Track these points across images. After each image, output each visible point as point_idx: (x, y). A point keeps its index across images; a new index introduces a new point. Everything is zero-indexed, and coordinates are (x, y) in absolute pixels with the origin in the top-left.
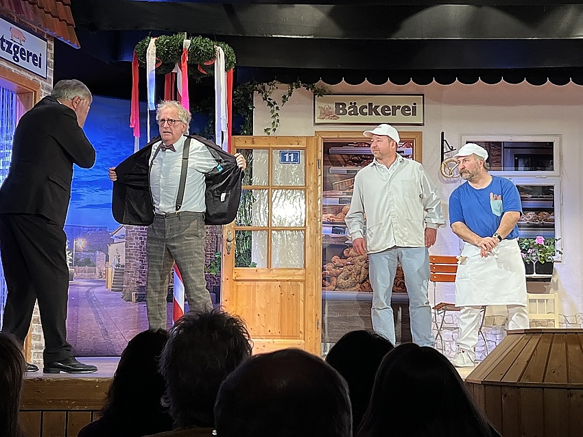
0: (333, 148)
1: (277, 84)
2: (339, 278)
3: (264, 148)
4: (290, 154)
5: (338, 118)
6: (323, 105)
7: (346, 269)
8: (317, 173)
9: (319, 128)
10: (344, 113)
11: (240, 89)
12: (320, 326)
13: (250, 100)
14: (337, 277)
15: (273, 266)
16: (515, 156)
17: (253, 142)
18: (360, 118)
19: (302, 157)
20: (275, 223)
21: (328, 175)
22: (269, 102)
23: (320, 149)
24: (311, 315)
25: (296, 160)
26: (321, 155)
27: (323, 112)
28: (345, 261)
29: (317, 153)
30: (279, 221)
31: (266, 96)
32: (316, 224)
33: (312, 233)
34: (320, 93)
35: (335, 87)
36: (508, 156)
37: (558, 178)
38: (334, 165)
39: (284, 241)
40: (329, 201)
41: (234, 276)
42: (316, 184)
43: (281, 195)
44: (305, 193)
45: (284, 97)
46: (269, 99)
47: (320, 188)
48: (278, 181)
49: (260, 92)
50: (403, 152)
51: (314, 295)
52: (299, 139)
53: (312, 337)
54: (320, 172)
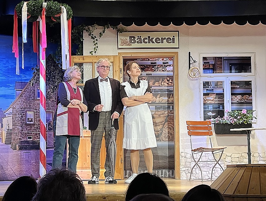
1: (96, 26)
3: (90, 63)
9: (120, 51)
11: (76, 29)
12: (123, 162)
13: (81, 35)
16: (230, 64)
17: (84, 59)
21: (126, 77)
23: (121, 62)
24: (118, 155)
29: (120, 65)
31: (90, 33)
34: (120, 31)
35: (129, 28)
36: (226, 65)
37: (253, 77)
45: (101, 33)
46: (92, 35)
49: (87, 31)
50: (168, 63)
51: (119, 144)
52: (110, 57)
53: (118, 168)
54: (122, 75)
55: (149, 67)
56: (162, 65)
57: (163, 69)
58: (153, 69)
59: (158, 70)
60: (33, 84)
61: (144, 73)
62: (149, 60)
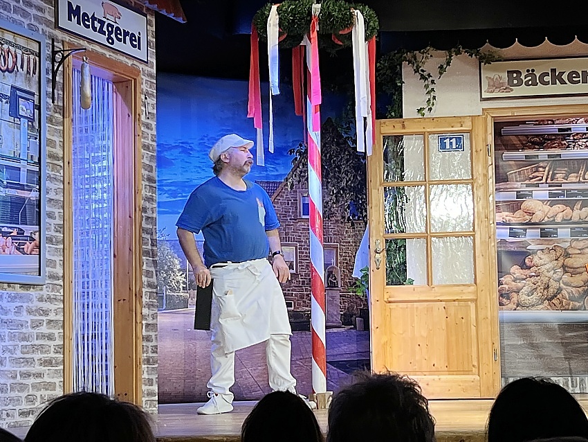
0: (506, 128)
1: (432, 51)
2: (520, 294)
3: (417, 134)
4: (452, 140)
5: (512, 90)
6: (492, 75)
7: (529, 282)
8: (486, 161)
9: (487, 105)
10: (519, 84)
11: (385, 60)
12: (498, 358)
13: (398, 73)
14: (518, 292)
15: (435, 282)
17: (404, 127)
18: (540, 89)
19: (466, 143)
20: (436, 228)
21: (501, 163)
22: (422, 75)
23: (489, 131)
24: (487, 342)
25: (460, 147)
26: (491, 139)
27: (492, 83)
28: (527, 272)
29: (486, 136)
30: (440, 226)
31: (418, 67)
32: (488, 227)
33: (483, 240)
34: (487, 59)
35: (506, 52)
38: (508, 150)
39: (447, 250)
40: (503, 196)
41: (386, 296)
42: (485, 176)
43: (442, 192)
44: (473, 188)
45: (441, 67)
46: (423, 71)
47: (492, 181)
48: (437, 173)
49: (410, 62)
51: (489, 318)
52: (463, 120)
53: (489, 372)
54: (491, 160)
55: (554, 139)
56: (586, 134)
58: (563, 142)
59: (574, 146)
60: (292, 185)
61: (543, 154)
62: (554, 124)
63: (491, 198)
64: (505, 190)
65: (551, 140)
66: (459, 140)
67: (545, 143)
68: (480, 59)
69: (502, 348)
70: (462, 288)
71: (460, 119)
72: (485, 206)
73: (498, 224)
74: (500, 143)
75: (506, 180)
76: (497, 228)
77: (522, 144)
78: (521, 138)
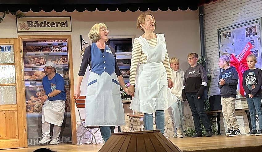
0: (27, 43)
2: (34, 107)
4: (6, 48)
5: (29, 29)
7: (38, 102)
8: (20, 56)
9: (20, 34)
10: (32, 27)
12: (26, 132)
16: (115, 44)
18: (40, 29)
19: (12, 49)
21: (26, 57)
23: (21, 45)
24: (22, 126)
25: (9, 50)
26: (22, 47)
27: (21, 26)
28: (37, 98)
30: (2, 81)
33: (19, 87)
34: (19, 16)
35: (27, 14)
36: (112, 45)
38: (29, 52)
39: (5, 91)
40: (27, 70)
42: (20, 62)
43: (3, 68)
44: (15, 66)
45: (1, 19)
47: (22, 63)
50: (62, 44)
51: (23, 117)
52: (10, 40)
53: (23, 137)
54: (22, 56)
56: (58, 46)
57: (59, 50)
58: (50, 49)
59: (54, 50)
61: (42, 53)
62: (46, 42)
63: (22, 71)
64: (28, 67)
65: (45, 48)
66: (9, 48)
67: (43, 49)
68: (16, 16)
69: (28, 128)
70: (11, 106)
71: (9, 40)
72: (20, 73)
73: (25, 80)
74: (25, 49)
75: (28, 63)
76: (25, 82)
77: (34, 49)
78: (34, 47)
